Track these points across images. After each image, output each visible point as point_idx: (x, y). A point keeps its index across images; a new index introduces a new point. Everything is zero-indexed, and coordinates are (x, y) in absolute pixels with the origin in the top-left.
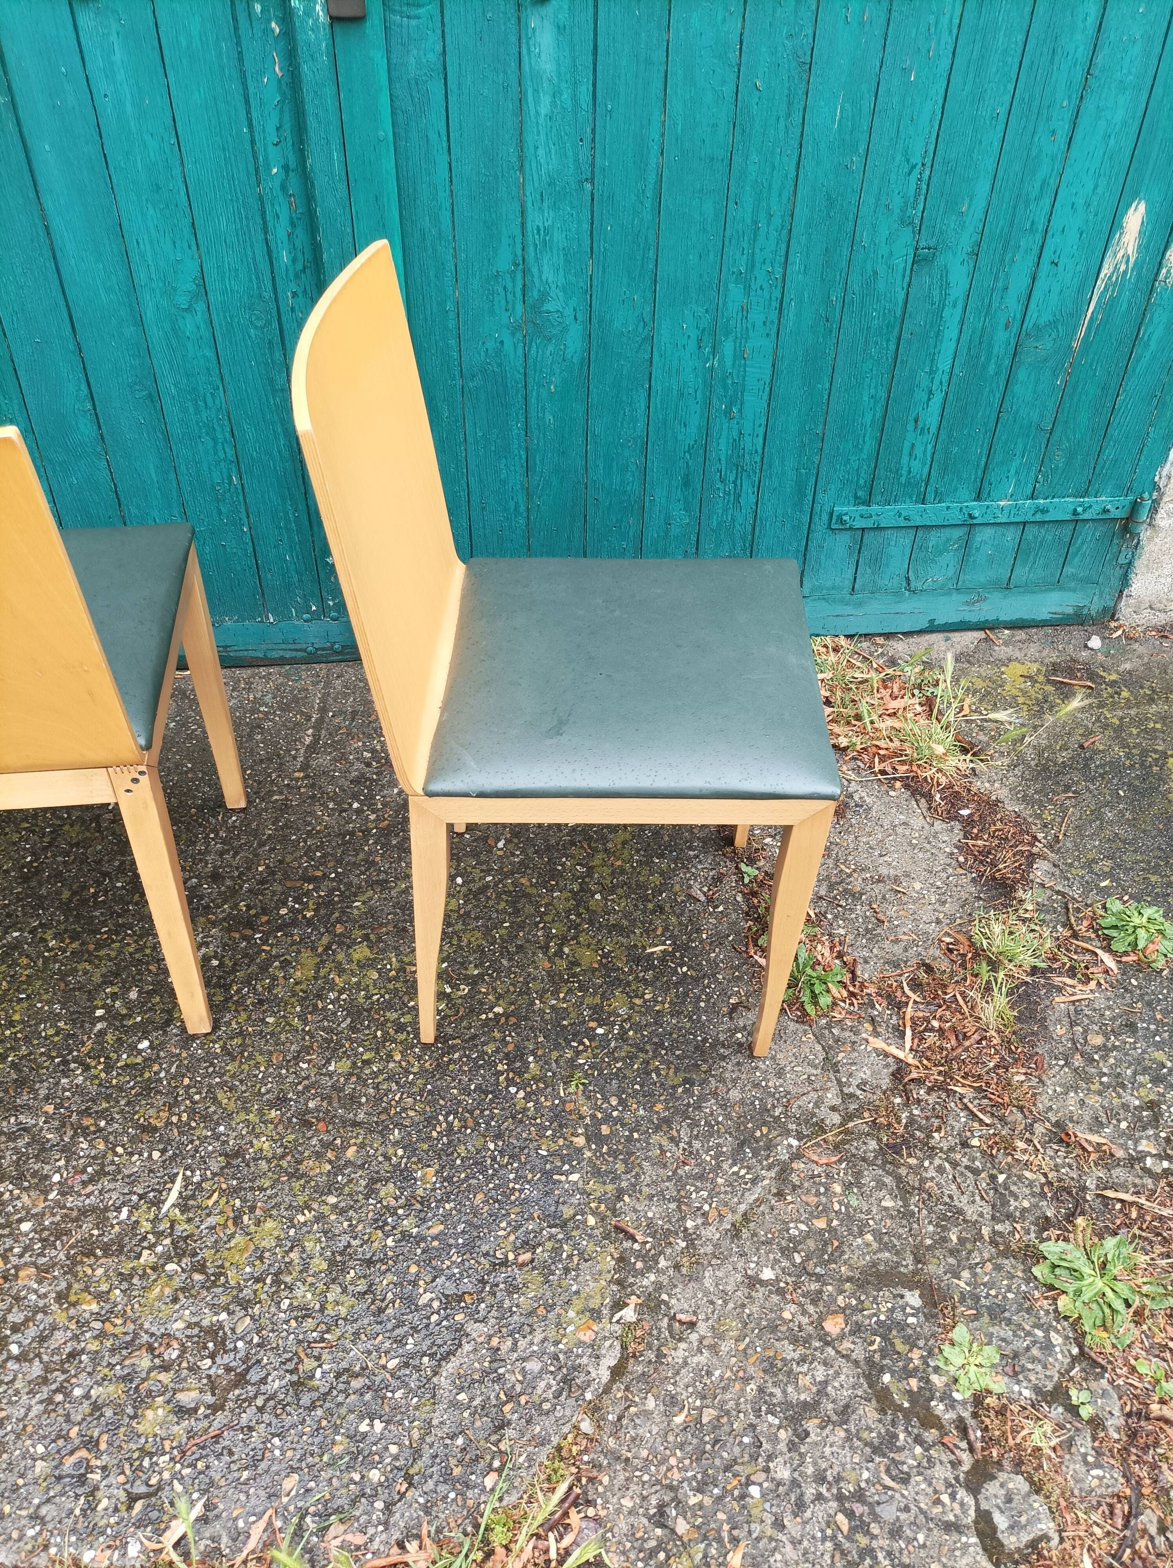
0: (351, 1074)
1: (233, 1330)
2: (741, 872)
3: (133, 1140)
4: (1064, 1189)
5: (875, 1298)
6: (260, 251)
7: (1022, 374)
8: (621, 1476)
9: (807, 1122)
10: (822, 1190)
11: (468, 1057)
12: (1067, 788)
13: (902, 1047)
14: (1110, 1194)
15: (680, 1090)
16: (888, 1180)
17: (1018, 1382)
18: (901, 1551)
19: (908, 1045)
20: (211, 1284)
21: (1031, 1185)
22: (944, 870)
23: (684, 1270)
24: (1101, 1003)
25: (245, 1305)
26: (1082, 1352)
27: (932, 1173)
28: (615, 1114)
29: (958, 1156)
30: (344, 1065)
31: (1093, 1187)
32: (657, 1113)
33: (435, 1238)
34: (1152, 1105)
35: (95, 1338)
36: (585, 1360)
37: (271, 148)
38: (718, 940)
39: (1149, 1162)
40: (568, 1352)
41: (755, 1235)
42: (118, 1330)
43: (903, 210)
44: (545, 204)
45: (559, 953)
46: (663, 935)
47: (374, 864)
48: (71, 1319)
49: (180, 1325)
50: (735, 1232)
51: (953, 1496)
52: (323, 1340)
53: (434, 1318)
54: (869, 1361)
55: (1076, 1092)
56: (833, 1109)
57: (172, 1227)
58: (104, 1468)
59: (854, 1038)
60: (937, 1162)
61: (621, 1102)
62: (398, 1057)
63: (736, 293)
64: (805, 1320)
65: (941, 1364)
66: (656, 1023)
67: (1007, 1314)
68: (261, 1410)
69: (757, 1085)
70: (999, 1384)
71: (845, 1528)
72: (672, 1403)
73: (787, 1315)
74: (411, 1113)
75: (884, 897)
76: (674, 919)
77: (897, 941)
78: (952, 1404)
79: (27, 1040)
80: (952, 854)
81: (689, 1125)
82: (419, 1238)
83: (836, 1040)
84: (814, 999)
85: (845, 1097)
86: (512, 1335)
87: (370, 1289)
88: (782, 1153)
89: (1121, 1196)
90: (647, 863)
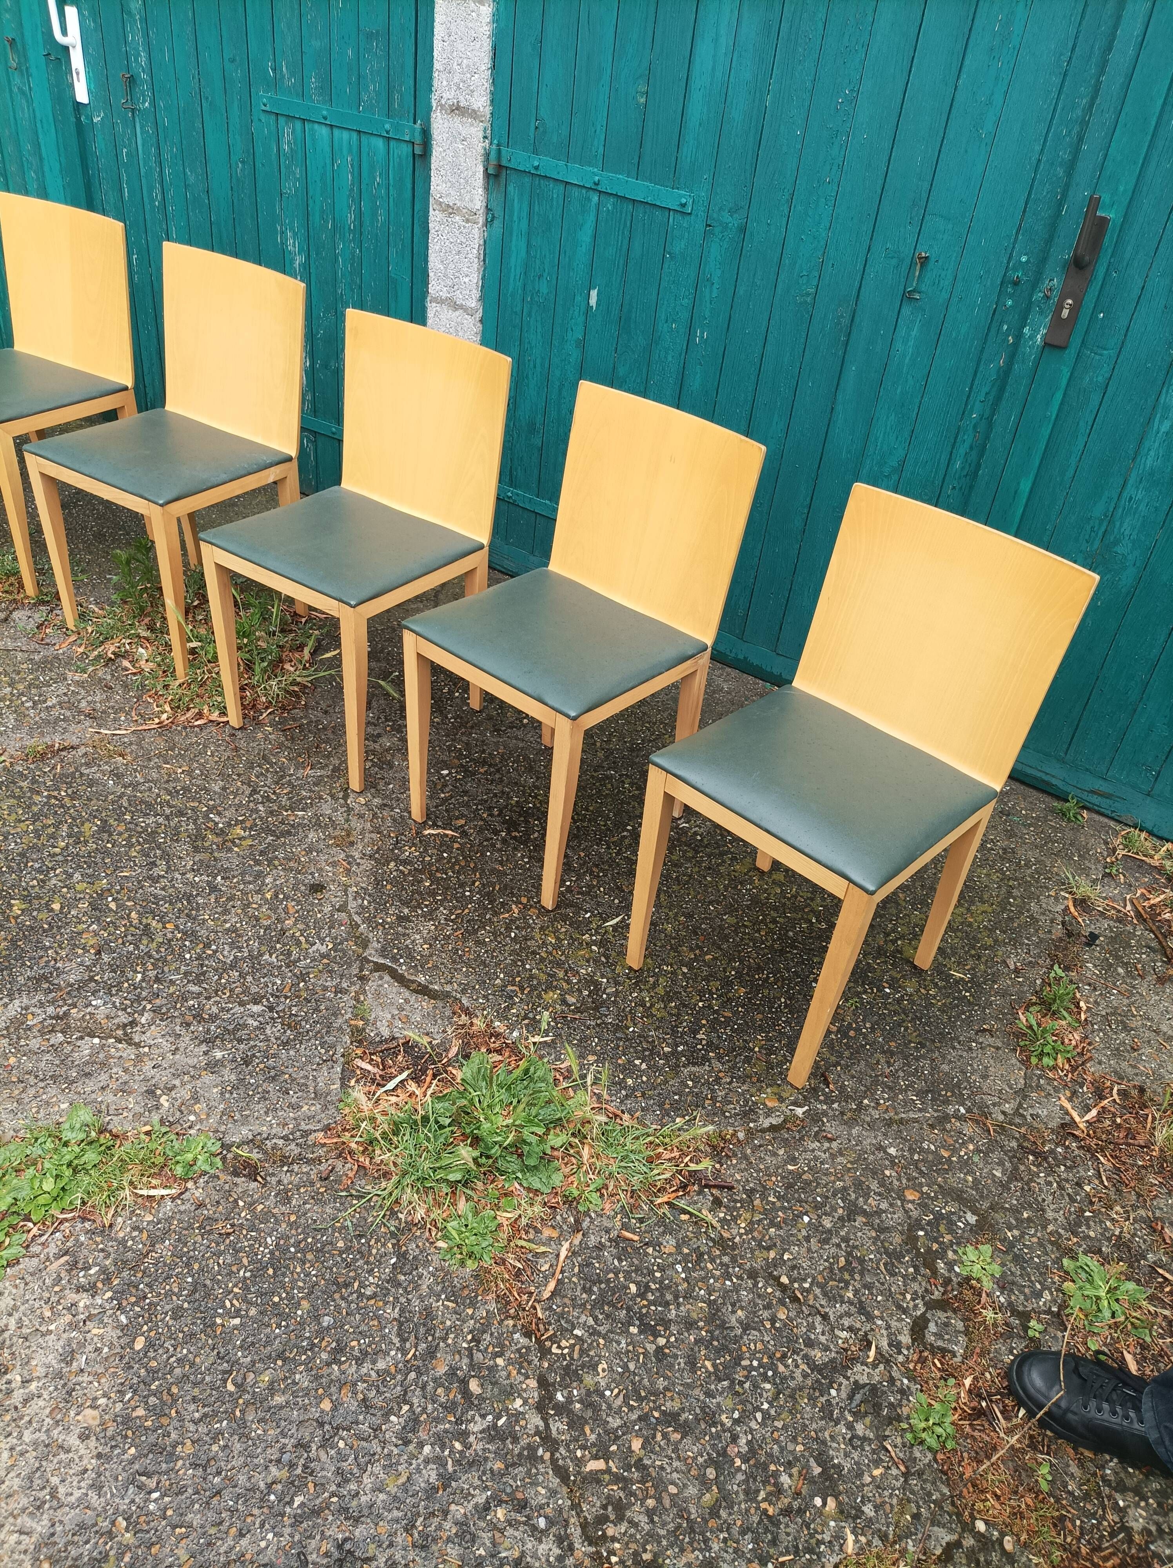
0: (733, 926)
1: (605, 989)
2: (1052, 969)
3: (610, 889)
4: (1129, 1247)
5: (947, 1202)
6: (945, 457)
8: (743, 1166)
9: (980, 1107)
10: (960, 1141)
11: (801, 956)
13: (1082, 1116)
14: (1160, 1271)
15: (913, 1045)
16: (1008, 1165)
17: (1002, 1293)
18: (864, 1294)
19: (1088, 1117)
20: (608, 964)
21: (1106, 1229)
23: (845, 1117)
25: (617, 983)
26: (1058, 1314)
27: (1041, 1181)
28: (864, 1030)
29: (1067, 1186)
30: (733, 920)
31: (1151, 1260)
32: (890, 1046)
33: (724, 1017)
35: (547, 952)
36: (761, 1112)
37: (977, 403)
38: (1004, 994)
40: (755, 1103)
41: (900, 1131)
42: (557, 956)
44: (1141, 486)
45: (894, 942)
46: (968, 970)
48: (541, 939)
49: (584, 971)
50: (889, 1123)
51: (913, 1299)
52: (641, 1019)
53: (699, 1047)
54: (918, 1221)
56: (1003, 1113)
57: (605, 933)
58: (521, 999)
59: (1052, 1092)
60: (1050, 1179)
61: (872, 1028)
62: (763, 933)
64: (896, 1182)
65: (960, 1252)
66: (925, 1007)
67: (1025, 1265)
68: (597, 1025)
69: (963, 1073)
71: (841, 1265)
72: (793, 1160)
73: (887, 1173)
74: (751, 961)
75: (1149, 1042)
76: (982, 967)
77: (1135, 1067)
78: (951, 1269)
79: (590, 821)
81: (904, 1063)
82: (716, 1012)
83: (1038, 1086)
84: (1041, 1055)
85: (1017, 1113)
86: (732, 1077)
87: (678, 1015)
88: (951, 1110)
89: (1167, 1275)
90: (990, 930)
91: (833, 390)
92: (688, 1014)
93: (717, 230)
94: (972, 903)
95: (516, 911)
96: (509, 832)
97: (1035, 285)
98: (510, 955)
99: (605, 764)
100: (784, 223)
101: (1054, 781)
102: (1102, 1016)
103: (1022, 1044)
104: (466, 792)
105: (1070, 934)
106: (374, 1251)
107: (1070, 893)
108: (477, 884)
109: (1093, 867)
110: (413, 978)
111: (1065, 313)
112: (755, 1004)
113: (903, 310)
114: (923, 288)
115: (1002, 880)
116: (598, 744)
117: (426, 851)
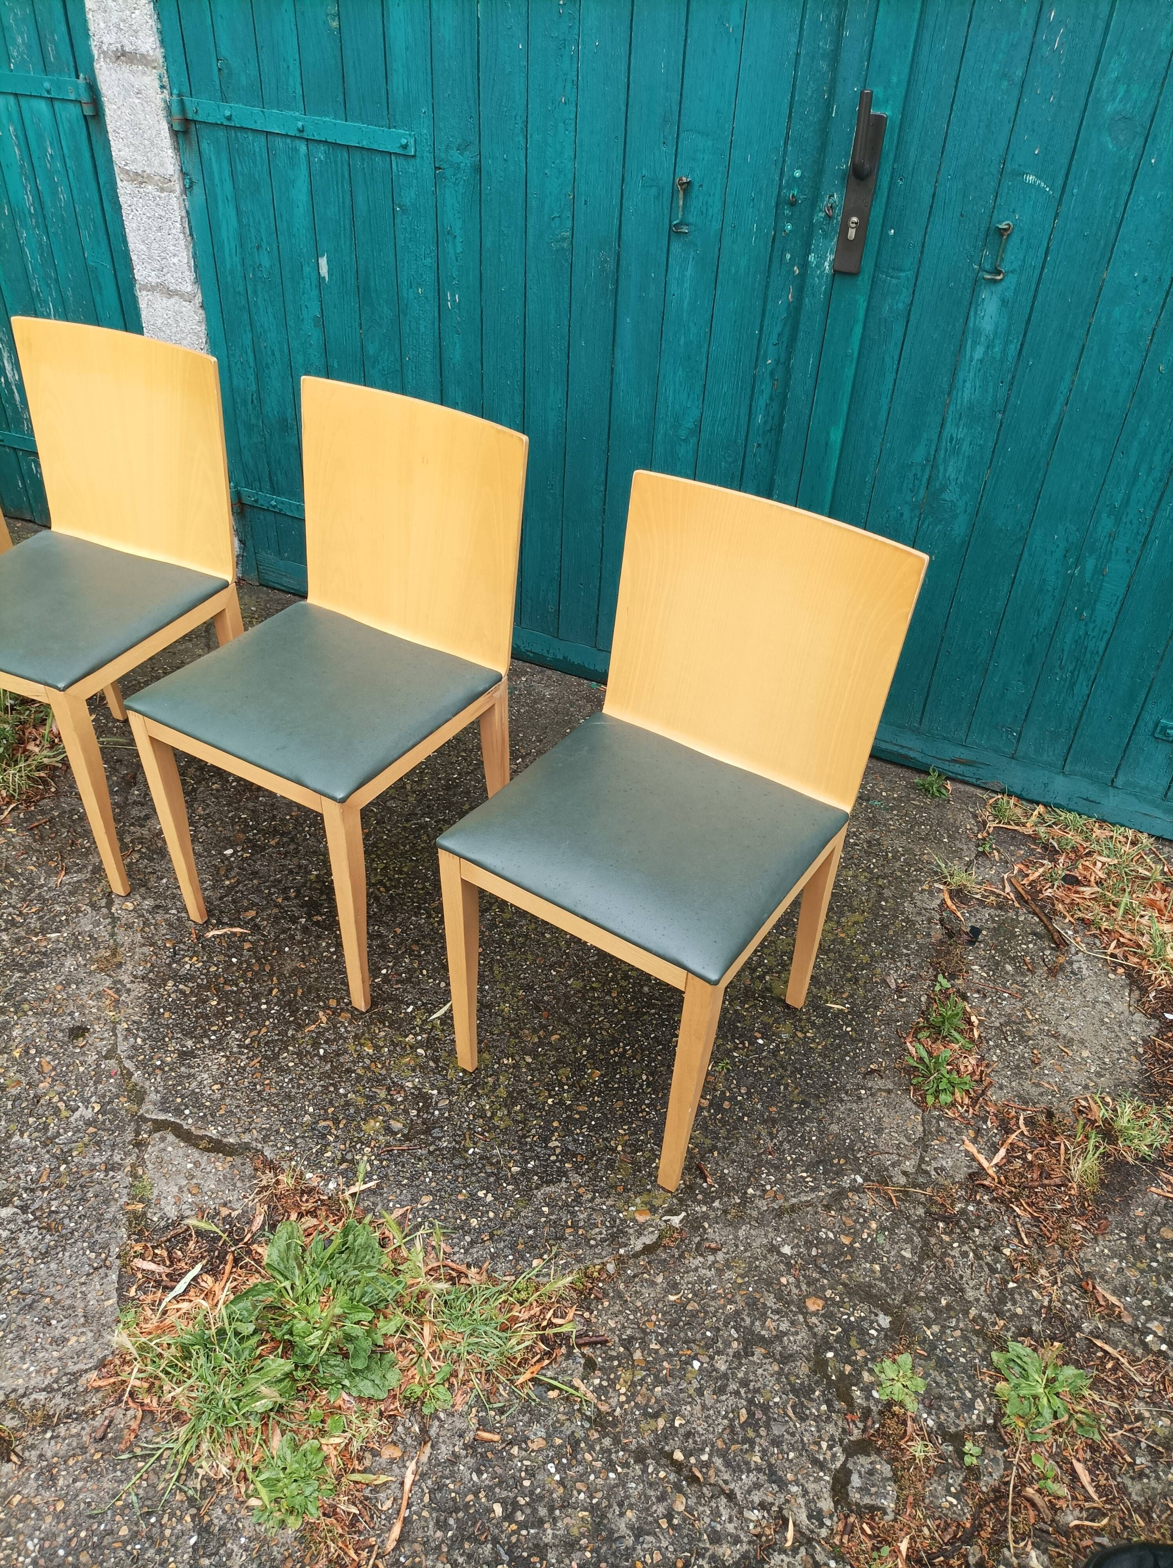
0: (580, 992)
1: (437, 1103)
2: (936, 981)
3: (434, 970)
4: (1060, 1319)
5: (855, 1305)
6: (744, 411)
8: (617, 1308)
9: (879, 1171)
10: (861, 1220)
11: (660, 1016)
13: (990, 1160)
14: (1099, 1343)
15: (795, 1106)
16: (917, 1240)
17: (929, 1414)
18: (773, 1454)
19: (996, 1160)
20: (438, 1070)
21: (1034, 1301)
22: (1119, 1052)
23: (729, 1217)
25: (450, 1093)
26: (995, 1426)
27: (956, 1253)
28: (739, 1098)
29: (985, 1253)
30: (578, 984)
31: (1087, 1330)
32: (770, 1112)
33: (578, 1113)
35: (363, 1067)
36: (631, 1231)
37: (771, 347)
38: (888, 1021)
39: (1150, 1338)
40: (623, 1221)
41: (793, 1222)
42: (377, 1070)
44: (962, 423)
45: (761, 978)
46: (846, 999)
48: (356, 1051)
49: (410, 1085)
50: (779, 1214)
51: (830, 1447)
52: (482, 1134)
53: (553, 1158)
54: (825, 1338)
55: (1121, 1261)
56: (905, 1173)
57: (431, 1030)
58: (337, 1137)
59: (954, 1135)
60: (965, 1248)
61: (748, 1093)
62: (614, 995)
63: (1106, 523)
64: (795, 1291)
65: (876, 1370)
66: (804, 1055)
67: (951, 1370)
68: (430, 1153)
69: (856, 1131)
70: (912, 1406)
71: (743, 1419)
72: (674, 1287)
73: (784, 1280)
74: (604, 1033)
75: (1049, 1050)
76: (861, 992)
77: (1038, 1085)
78: (868, 1397)
79: (405, 886)
80: (1136, 1043)
81: (788, 1131)
82: (569, 1108)
83: (939, 1130)
84: (937, 1093)
85: (920, 1170)
86: (594, 1192)
87: (524, 1121)
88: (846, 1182)
89: (1107, 1348)
90: (864, 944)
91: (610, 348)
92: (536, 1118)
93: (449, 173)
94: (842, 914)
95: (324, 1019)
96: (309, 917)
97: (814, 202)
98: (320, 1079)
99: (418, 811)
100: (523, 158)
101: (912, 754)
102: (997, 1028)
103: (914, 1081)
104: (255, 874)
105: (950, 934)
106: (168, 1532)
107: (945, 883)
108: (275, 992)
109: (965, 847)
110: (201, 1133)
111: (852, 234)
112: (613, 1089)
113: (672, 248)
114: (691, 219)
115: (870, 880)
116: (408, 787)
117: (210, 958)
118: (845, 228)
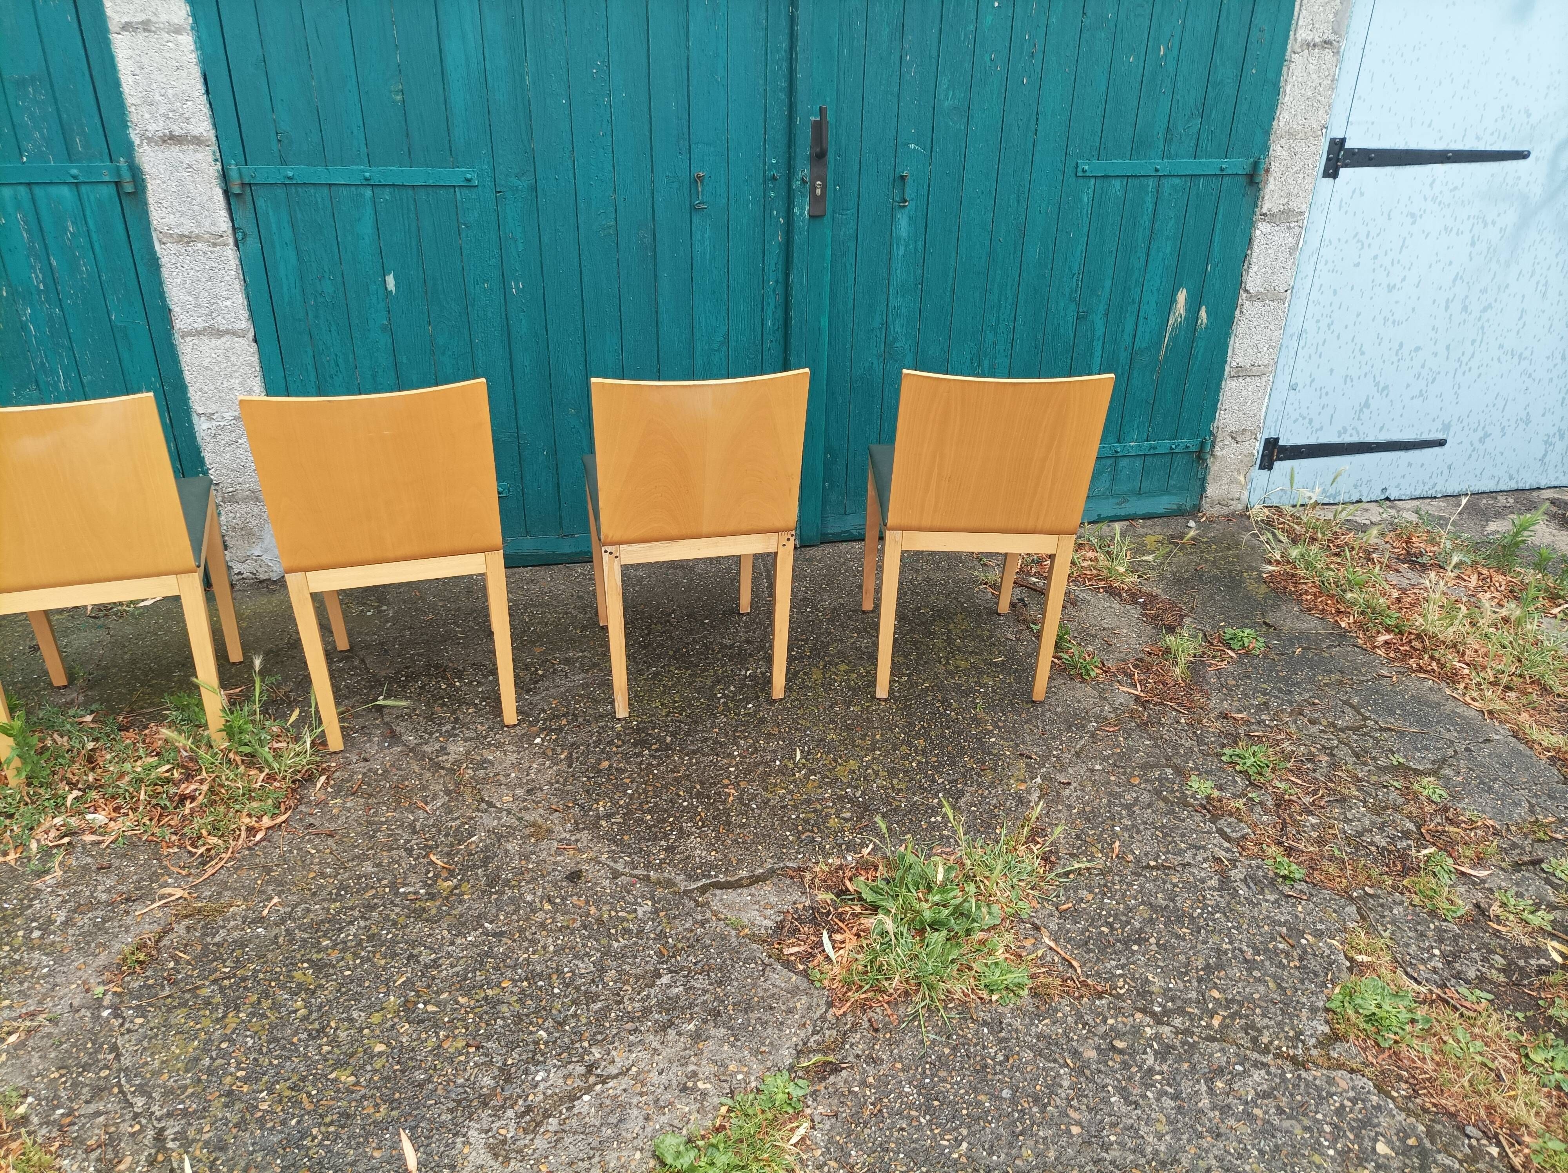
1: (854, 796)
2: (1031, 628)
3: (765, 739)
4: (1229, 734)
5: (1151, 772)
6: (758, 320)
7: (1135, 374)
9: (1098, 717)
10: (1114, 740)
12: (1193, 588)
13: (1136, 690)
16: (1145, 735)
17: (1224, 792)
18: (1187, 840)
19: (1139, 689)
21: (1213, 733)
22: (1137, 624)
23: (1058, 768)
24: (1231, 669)
26: (1251, 783)
27: (1165, 732)
28: (1003, 718)
29: (1175, 726)
30: (857, 709)
31: (1243, 732)
32: (1023, 718)
33: (934, 762)
34: (1264, 704)
35: (790, 801)
36: (1024, 795)
37: (772, 273)
38: (1029, 655)
39: (1267, 722)
40: (1016, 793)
41: (1087, 755)
42: (800, 798)
43: (1070, 294)
44: (899, 295)
45: (948, 663)
46: (999, 655)
47: (831, 633)
48: (774, 796)
49: (828, 795)
50: (1078, 755)
51: (1204, 825)
52: (899, 795)
53: (948, 787)
54: (1155, 790)
55: (1227, 701)
56: (1110, 712)
57: (804, 765)
58: (821, 837)
59: (1111, 688)
60: (1166, 728)
61: (1004, 714)
62: (884, 704)
63: (990, 336)
64: (1121, 780)
65: (1188, 788)
67: (1213, 773)
70: (1216, 794)
71: (1160, 836)
72: (1071, 807)
73: (1112, 779)
75: (1109, 636)
76: (1002, 648)
77: (1121, 652)
78: (1196, 799)
80: (1139, 618)
81: (1041, 721)
82: (927, 763)
83: (1103, 689)
84: (1087, 672)
85: (1114, 708)
86: (986, 789)
87: (912, 779)
88: (1090, 728)
89: (1257, 733)
91: (653, 298)
92: (916, 775)
93: (508, 194)
95: (732, 791)
97: (788, 176)
98: (772, 818)
100: (571, 175)
103: (1072, 673)
105: (1013, 606)
107: (984, 584)
108: (681, 794)
109: (974, 565)
110: (736, 878)
111: (818, 192)
113: (694, 220)
114: (705, 199)
117: (611, 798)
118: (813, 189)
